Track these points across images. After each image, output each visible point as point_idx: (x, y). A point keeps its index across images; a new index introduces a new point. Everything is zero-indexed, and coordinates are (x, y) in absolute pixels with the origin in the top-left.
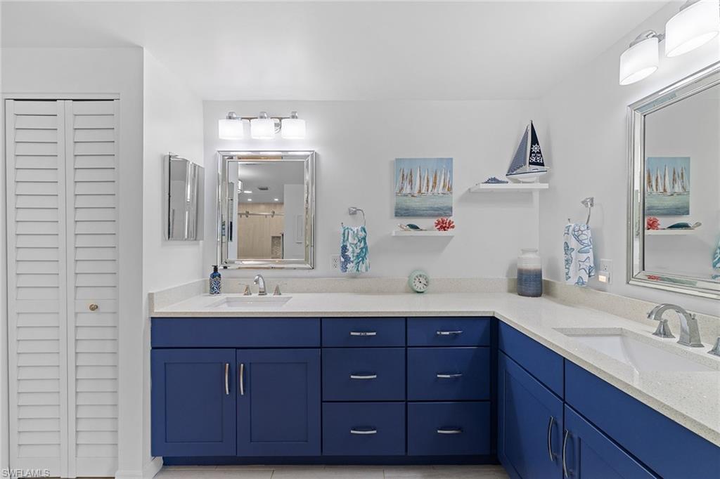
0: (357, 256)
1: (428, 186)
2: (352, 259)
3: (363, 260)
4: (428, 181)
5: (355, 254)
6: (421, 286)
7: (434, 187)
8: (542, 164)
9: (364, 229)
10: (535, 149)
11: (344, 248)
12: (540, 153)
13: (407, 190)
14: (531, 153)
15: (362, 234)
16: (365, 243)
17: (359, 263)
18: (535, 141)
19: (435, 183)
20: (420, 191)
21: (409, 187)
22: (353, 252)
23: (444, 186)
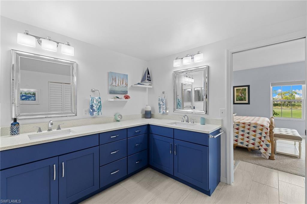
0: (98, 109)
1: (121, 83)
2: (96, 110)
3: (100, 110)
4: (121, 82)
5: (97, 108)
6: (119, 118)
7: (122, 84)
8: (150, 81)
9: (100, 98)
10: (149, 76)
11: (92, 106)
12: (150, 77)
13: (114, 84)
14: (148, 77)
15: (99, 100)
16: (101, 104)
17: (99, 111)
18: (148, 74)
19: (123, 82)
20: (118, 85)
21: (115, 83)
22: (96, 107)
23: (125, 84)
